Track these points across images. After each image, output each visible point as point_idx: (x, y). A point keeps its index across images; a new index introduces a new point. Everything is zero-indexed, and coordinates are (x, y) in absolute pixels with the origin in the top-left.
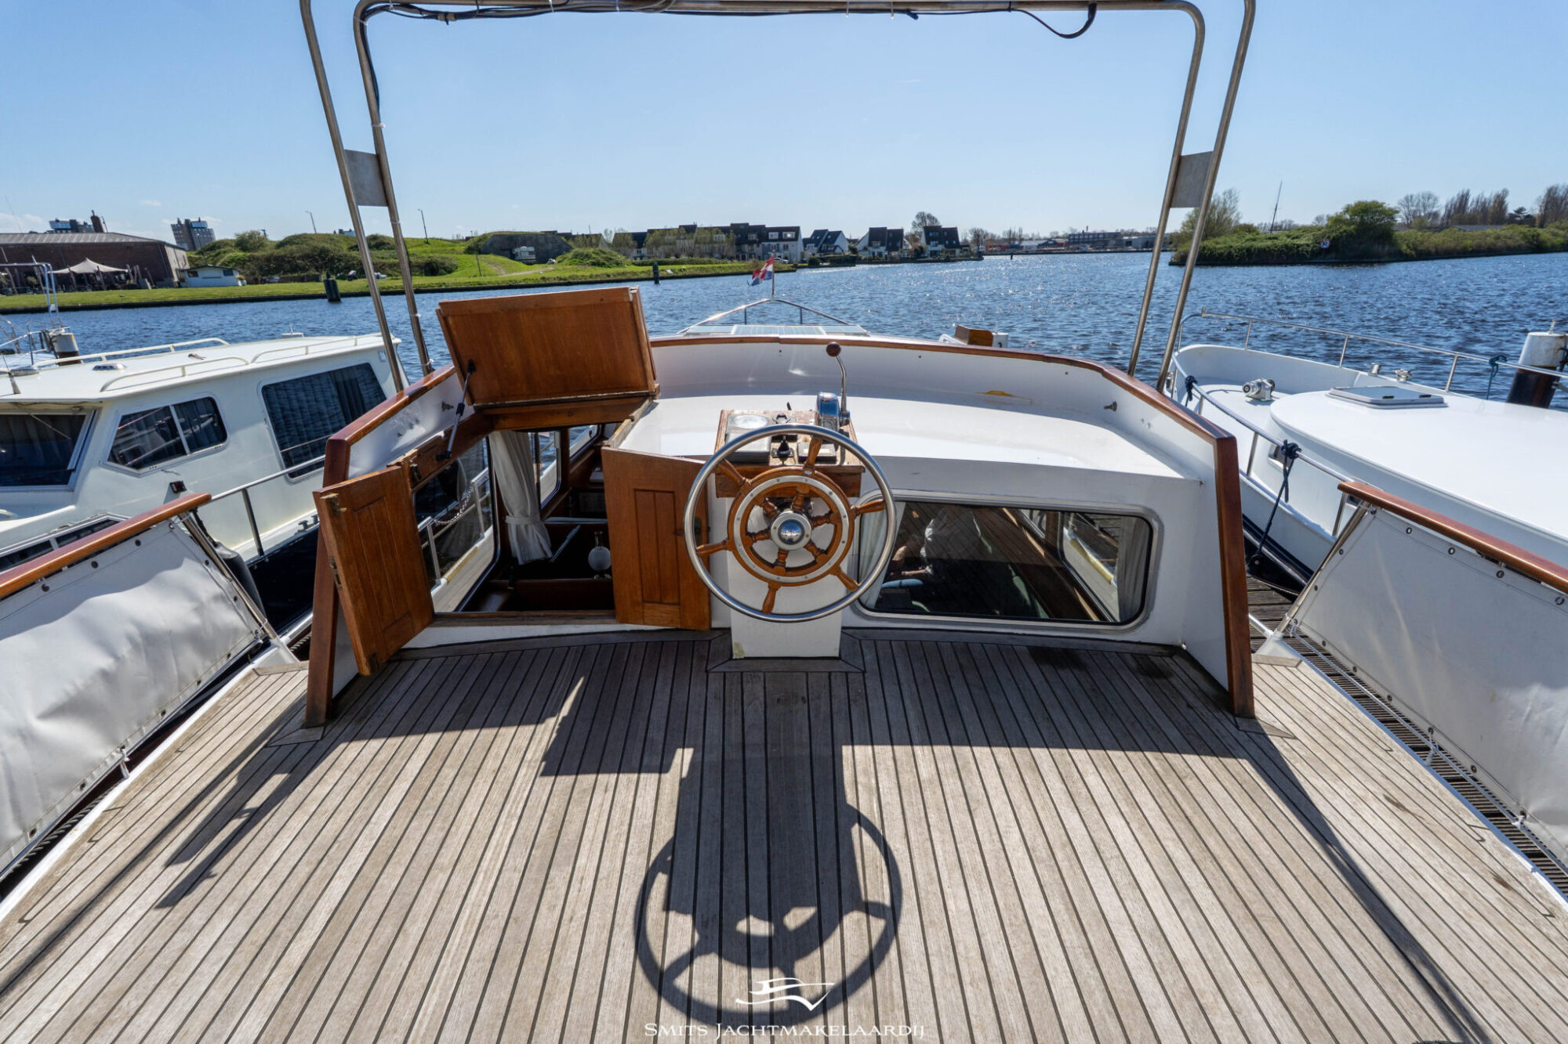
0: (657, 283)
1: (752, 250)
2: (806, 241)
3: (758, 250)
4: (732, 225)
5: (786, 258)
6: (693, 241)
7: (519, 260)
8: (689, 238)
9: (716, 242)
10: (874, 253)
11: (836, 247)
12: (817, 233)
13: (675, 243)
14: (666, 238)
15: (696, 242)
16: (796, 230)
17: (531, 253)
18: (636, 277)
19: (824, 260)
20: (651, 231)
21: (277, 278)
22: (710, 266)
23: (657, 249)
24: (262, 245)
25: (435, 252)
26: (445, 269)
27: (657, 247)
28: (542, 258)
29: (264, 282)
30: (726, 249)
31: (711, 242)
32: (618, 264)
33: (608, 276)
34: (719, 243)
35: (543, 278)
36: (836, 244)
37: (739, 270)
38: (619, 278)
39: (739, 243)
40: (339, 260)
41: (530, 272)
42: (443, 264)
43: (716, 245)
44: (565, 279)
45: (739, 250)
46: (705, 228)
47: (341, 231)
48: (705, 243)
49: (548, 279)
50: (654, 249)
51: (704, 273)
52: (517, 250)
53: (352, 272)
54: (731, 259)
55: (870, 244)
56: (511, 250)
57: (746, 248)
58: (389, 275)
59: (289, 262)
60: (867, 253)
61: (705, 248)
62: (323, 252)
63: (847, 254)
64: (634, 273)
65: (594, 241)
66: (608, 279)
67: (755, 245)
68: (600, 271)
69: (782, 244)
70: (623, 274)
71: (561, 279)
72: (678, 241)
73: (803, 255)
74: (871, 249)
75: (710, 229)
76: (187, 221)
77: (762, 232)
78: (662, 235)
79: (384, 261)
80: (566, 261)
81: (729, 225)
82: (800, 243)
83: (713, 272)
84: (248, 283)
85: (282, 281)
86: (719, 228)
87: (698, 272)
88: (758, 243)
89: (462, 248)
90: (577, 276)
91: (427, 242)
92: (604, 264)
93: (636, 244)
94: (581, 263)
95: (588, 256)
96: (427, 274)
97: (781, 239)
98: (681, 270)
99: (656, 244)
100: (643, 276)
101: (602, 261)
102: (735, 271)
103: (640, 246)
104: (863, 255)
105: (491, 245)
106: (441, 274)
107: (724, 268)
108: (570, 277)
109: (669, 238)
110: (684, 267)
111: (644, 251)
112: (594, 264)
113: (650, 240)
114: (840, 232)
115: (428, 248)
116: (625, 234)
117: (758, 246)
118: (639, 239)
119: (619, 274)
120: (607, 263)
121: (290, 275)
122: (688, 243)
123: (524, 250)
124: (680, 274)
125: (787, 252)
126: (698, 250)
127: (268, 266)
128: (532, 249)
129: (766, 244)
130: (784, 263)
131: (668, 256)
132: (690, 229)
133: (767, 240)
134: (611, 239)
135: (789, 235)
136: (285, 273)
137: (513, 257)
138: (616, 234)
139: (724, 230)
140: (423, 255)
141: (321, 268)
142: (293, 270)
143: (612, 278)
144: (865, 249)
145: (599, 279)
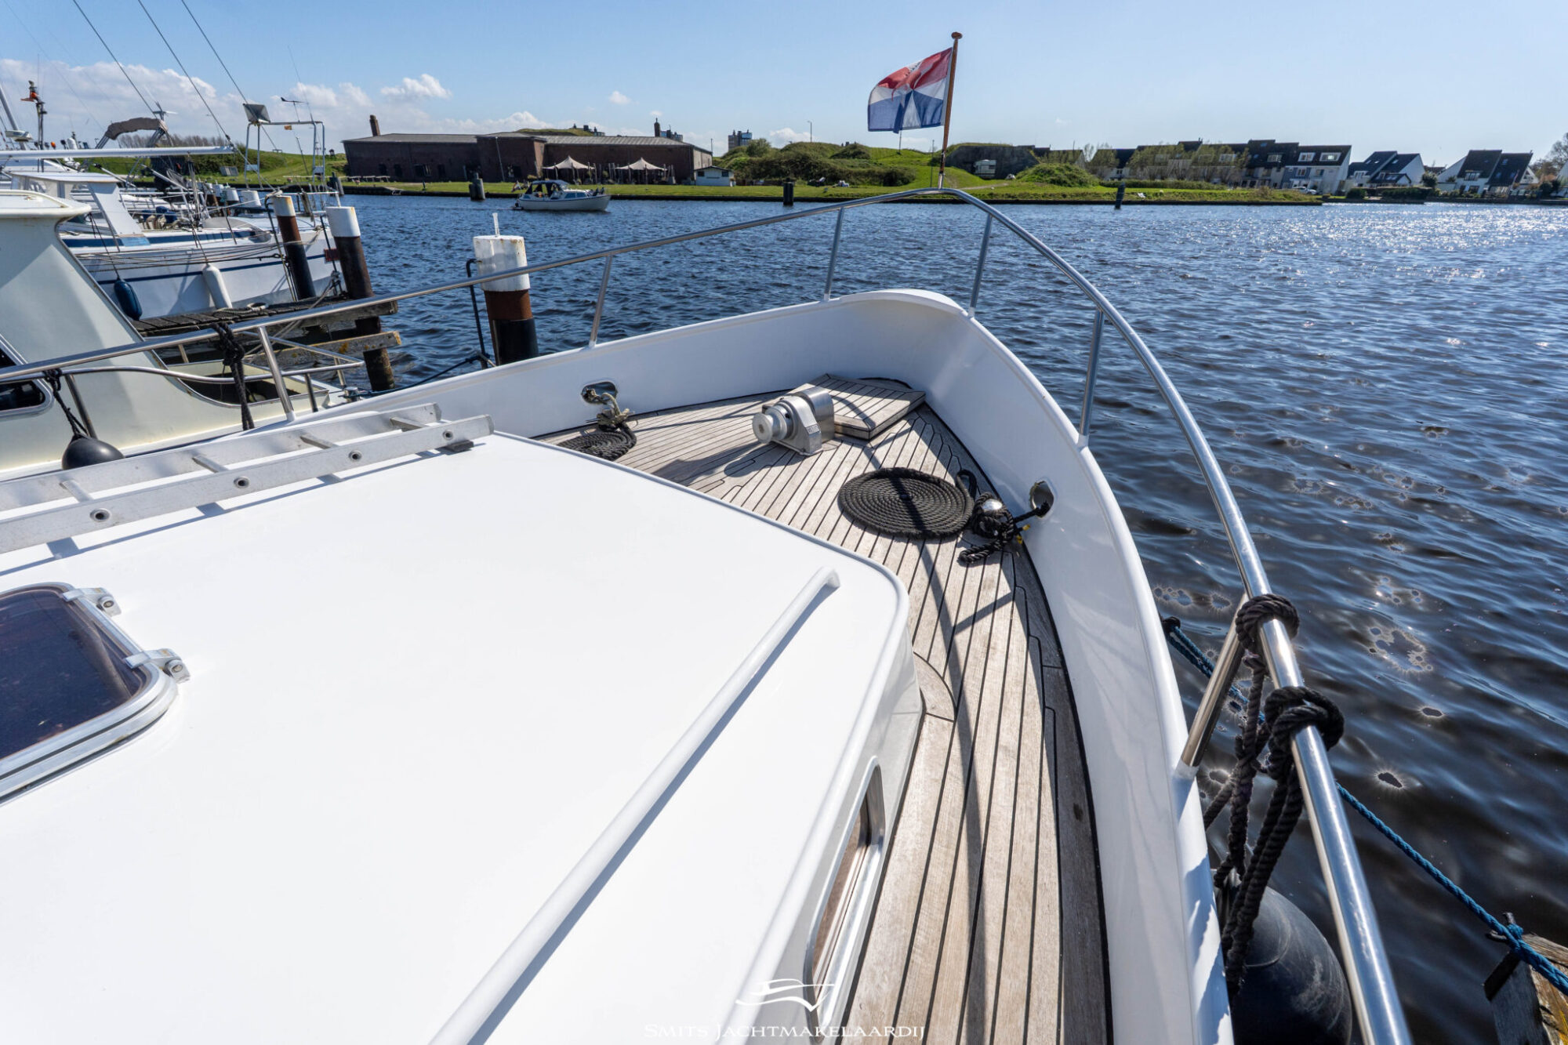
0: (1118, 207)
1: (1269, 175)
2: (1355, 167)
3: (1276, 175)
4: (1251, 142)
5: (1314, 187)
6: (1190, 161)
7: (977, 175)
8: (1186, 158)
9: (1220, 164)
10: (1463, 188)
11: (1401, 176)
12: (1377, 156)
13: (1166, 164)
14: (1158, 156)
15: (1195, 162)
16: (1344, 151)
17: (991, 167)
18: (1097, 199)
19: (1372, 193)
20: (1141, 148)
21: (762, 181)
22: (1199, 191)
23: (1142, 170)
24: (765, 151)
25: (901, 163)
26: (902, 180)
27: (1142, 168)
28: (1001, 174)
29: (751, 184)
30: (1232, 172)
31: (1215, 163)
32: (1081, 183)
33: (1064, 196)
34: (1224, 164)
35: (991, 194)
36: (1401, 172)
37: (1236, 199)
38: (1076, 199)
39: (1252, 166)
40: (815, 167)
41: (983, 187)
42: (902, 175)
43: (1219, 168)
44: (1013, 197)
45: (1250, 175)
46: (1211, 146)
47: (847, 143)
48: (1205, 164)
49: (997, 195)
50: (1139, 169)
51: (1187, 199)
52: (978, 163)
53: (822, 179)
54: (1236, 184)
55: (1462, 174)
56: (973, 163)
57: (1261, 172)
58: (852, 184)
59: (776, 167)
60: (1453, 185)
61: (1205, 170)
62: (805, 158)
63: (1416, 186)
64: (1097, 195)
65: (1071, 157)
66: (1063, 199)
67: (1274, 169)
68: (1058, 190)
69: (1314, 169)
70: (1083, 194)
71: (1010, 196)
72: (1170, 161)
73: (1342, 184)
74: (1461, 181)
75: (1217, 147)
76: (740, 132)
77: (1289, 153)
78: (1152, 153)
79: (852, 169)
80: (1026, 177)
81: (1246, 142)
82: (1343, 169)
83: (1199, 200)
84: (738, 184)
85: (766, 184)
86: (1230, 145)
87: (1178, 199)
88: (1279, 166)
89: (928, 159)
90: (1029, 194)
91: (899, 153)
92: (1065, 182)
93: (1118, 162)
94: (1040, 180)
95: (1049, 172)
96: (885, 185)
97: (1316, 162)
98: (1156, 194)
99: (1142, 164)
100: (1106, 198)
101: (1064, 178)
102: (1230, 199)
103: (1122, 165)
104: (1441, 190)
105: (955, 157)
106: (897, 185)
107: (1216, 195)
108: (1020, 195)
109: (1160, 156)
110: (1162, 191)
111: (1126, 171)
112: (1053, 182)
113: (1137, 158)
114: (1418, 155)
115: (899, 158)
116: (1107, 150)
117: (1278, 171)
118: (1123, 157)
119: (1077, 195)
120: (1069, 182)
121: (774, 179)
122: (1184, 163)
123: (985, 164)
124: (1155, 199)
125: (1319, 180)
126: (1192, 173)
127: (759, 170)
128: (993, 162)
129: (1291, 167)
130: (1310, 193)
131: (1153, 177)
132: (1190, 147)
133: (1295, 162)
134: (1089, 158)
135: (1330, 158)
136: (770, 177)
137: (973, 171)
138: (1098, 150)
139: (1237, 148)
140: (888, 164)
141: (799, 173)
142: (777, 175)
143: (1068, 198)
144: (1451, 180)
145: (1052, 199)
